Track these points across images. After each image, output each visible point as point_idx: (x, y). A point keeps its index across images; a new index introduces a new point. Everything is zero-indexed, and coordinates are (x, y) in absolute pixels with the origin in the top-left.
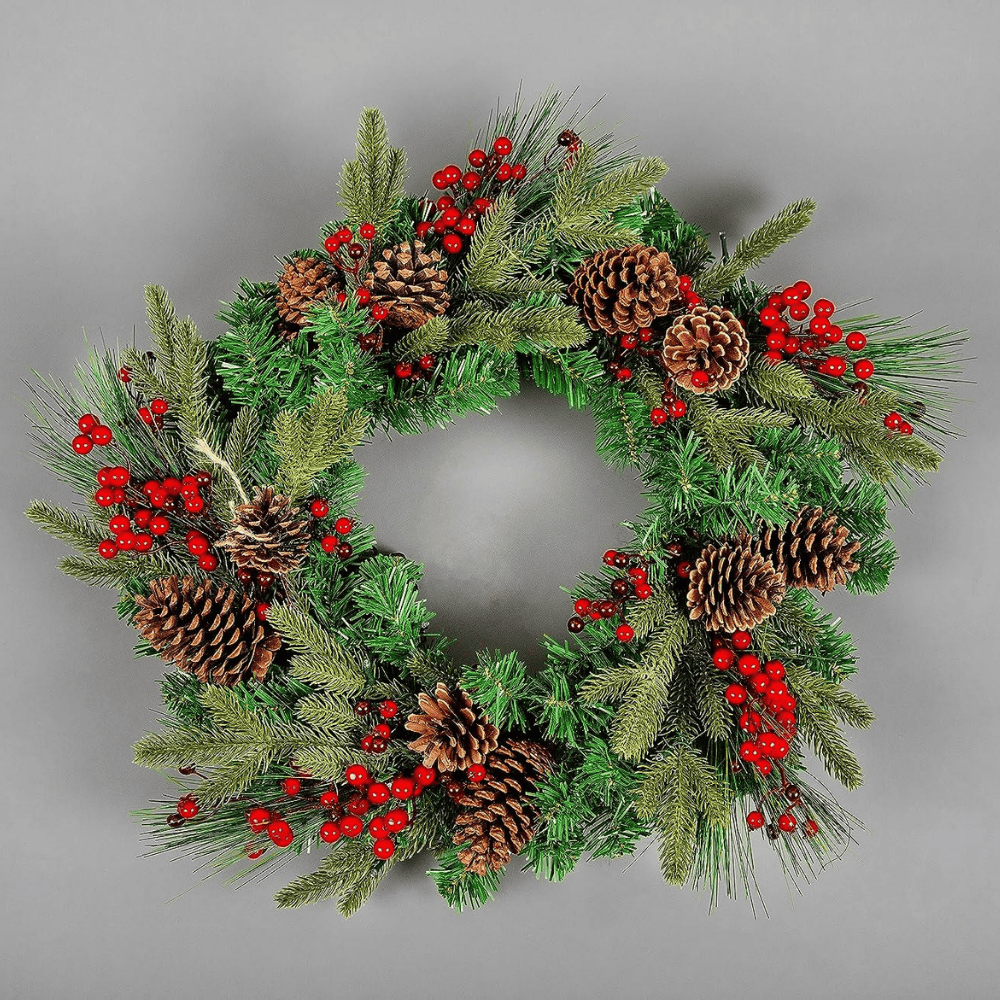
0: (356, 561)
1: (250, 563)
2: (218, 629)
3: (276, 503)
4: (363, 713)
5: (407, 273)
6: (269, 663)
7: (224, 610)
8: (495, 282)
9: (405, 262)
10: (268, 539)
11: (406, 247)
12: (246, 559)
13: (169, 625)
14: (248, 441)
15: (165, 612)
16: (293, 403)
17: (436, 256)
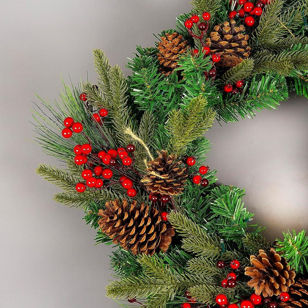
0: (209, 189)
1: (158, 191)
2: (143, 226)
3: (170, 159)
4: (221, 267)
5: (229, 37)
6: (169, 243)
7: (145, 216)
8: (273, 40)
9: (227, 31)
10: (167, 178)
11: (227, 24)
12: (156, 188)
13: (118, 224)
14: (149, 128)
15: (115, 218)
16: (170, 108)
17: (242, 28)
